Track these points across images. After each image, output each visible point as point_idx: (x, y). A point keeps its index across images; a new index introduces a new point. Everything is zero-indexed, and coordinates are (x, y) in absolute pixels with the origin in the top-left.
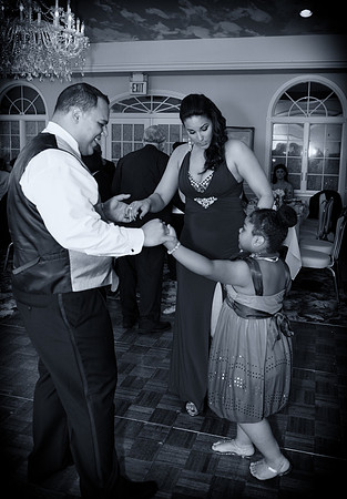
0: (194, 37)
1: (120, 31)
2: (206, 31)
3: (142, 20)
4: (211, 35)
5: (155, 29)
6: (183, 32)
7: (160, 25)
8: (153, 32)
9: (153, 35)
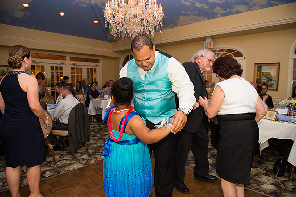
0: (238, 12)
1: (197, 16)
2: (245, 7)
3: (207, 7)
4: (249, 9)
5: (216, 11)
6: (232, 10)
7: (218, 8)
8: (214, 13)
9: (215, 15)
